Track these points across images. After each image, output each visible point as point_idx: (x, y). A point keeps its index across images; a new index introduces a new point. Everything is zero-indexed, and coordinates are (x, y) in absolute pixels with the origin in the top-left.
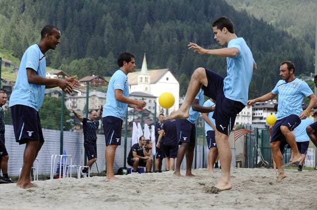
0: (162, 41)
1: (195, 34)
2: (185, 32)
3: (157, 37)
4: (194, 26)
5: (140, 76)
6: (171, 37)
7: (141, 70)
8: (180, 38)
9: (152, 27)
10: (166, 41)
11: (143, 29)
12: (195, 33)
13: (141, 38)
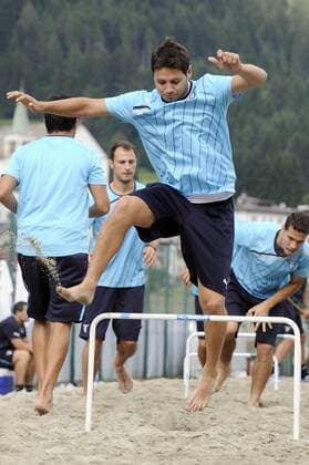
0: (65, 49)
1: (150, 34)
2: (124, 29)
3: (54, 38)
4: (147, 13)
5: (9, 138)
6: (88, 41)
7: (11, 124)
8: (112, 42)
9: (40, 13)
10: (75, 50)
11: (18, 17)
12: (150, 30)
13: (14, 39)
